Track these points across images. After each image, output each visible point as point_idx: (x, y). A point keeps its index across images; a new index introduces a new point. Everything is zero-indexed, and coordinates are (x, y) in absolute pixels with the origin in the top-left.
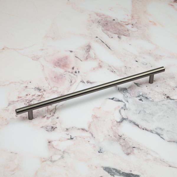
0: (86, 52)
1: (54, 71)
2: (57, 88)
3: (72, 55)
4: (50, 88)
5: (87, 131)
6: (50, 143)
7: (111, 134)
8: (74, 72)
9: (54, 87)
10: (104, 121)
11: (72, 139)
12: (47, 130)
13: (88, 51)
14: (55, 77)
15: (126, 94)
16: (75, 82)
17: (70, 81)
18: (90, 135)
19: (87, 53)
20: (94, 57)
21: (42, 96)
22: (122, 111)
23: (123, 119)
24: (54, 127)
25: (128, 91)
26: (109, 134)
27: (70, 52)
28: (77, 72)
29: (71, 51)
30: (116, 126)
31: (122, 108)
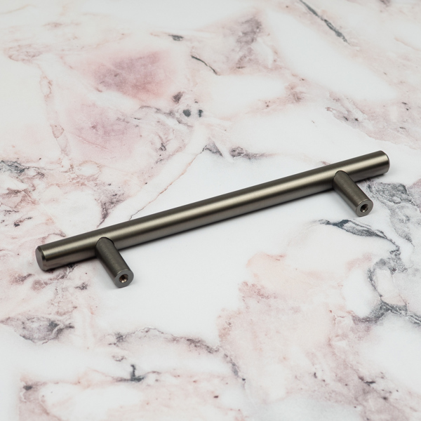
0: (239, 41)
1: (94, 105)
2: (100, 167)
3: (179, 52)
4: (67, 166)
5: (210, 350)
6: (30, 392)
7: (326, 370)
8: (181, 111)
9: (85, 162)
10: (296, 310)
11: (135, 379)
12: (26, 333)
13: (249, 38)
14: (94, 127)
15: (403, 207)
16: (180, 149)
17: (159, 146)
18: (226, 369)
19: (241, 48)
20: (270, 63)
21: (24, 197)
22: (383, 275)
23: (384, 310)
24: (61, 326)
25: (410, 198)
26: (313, 370)
27: (171, 39)
28: (194, 112)
29: (177, 38)
30: (351, 335)
31: (383, 263)
